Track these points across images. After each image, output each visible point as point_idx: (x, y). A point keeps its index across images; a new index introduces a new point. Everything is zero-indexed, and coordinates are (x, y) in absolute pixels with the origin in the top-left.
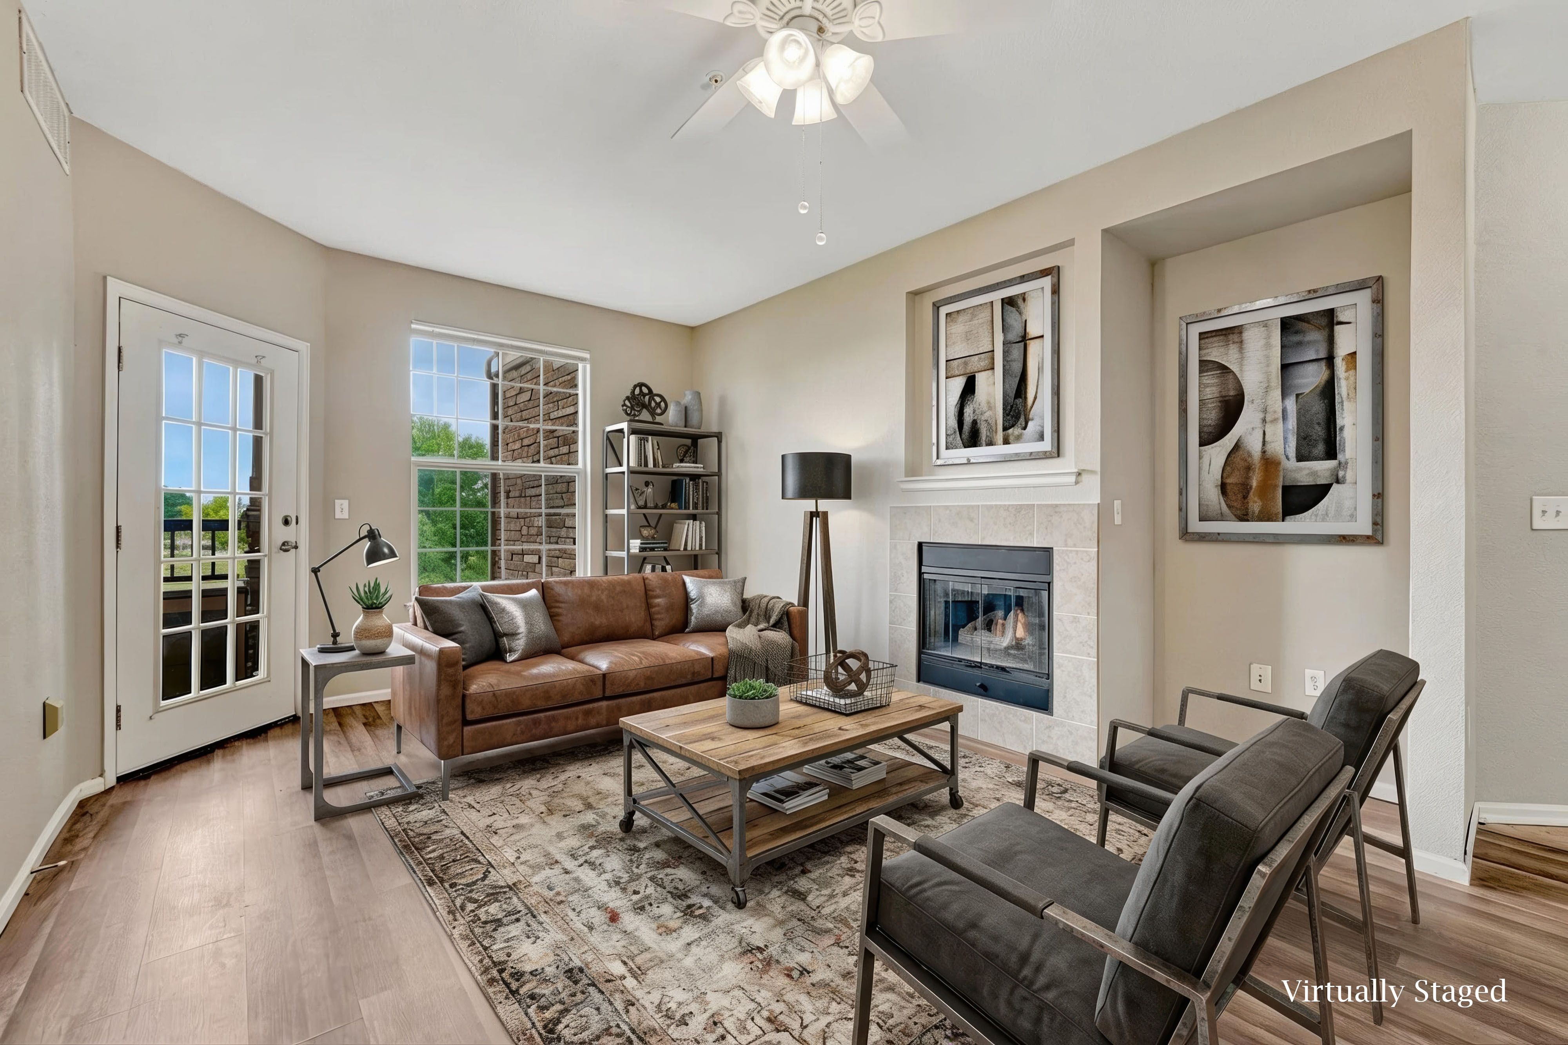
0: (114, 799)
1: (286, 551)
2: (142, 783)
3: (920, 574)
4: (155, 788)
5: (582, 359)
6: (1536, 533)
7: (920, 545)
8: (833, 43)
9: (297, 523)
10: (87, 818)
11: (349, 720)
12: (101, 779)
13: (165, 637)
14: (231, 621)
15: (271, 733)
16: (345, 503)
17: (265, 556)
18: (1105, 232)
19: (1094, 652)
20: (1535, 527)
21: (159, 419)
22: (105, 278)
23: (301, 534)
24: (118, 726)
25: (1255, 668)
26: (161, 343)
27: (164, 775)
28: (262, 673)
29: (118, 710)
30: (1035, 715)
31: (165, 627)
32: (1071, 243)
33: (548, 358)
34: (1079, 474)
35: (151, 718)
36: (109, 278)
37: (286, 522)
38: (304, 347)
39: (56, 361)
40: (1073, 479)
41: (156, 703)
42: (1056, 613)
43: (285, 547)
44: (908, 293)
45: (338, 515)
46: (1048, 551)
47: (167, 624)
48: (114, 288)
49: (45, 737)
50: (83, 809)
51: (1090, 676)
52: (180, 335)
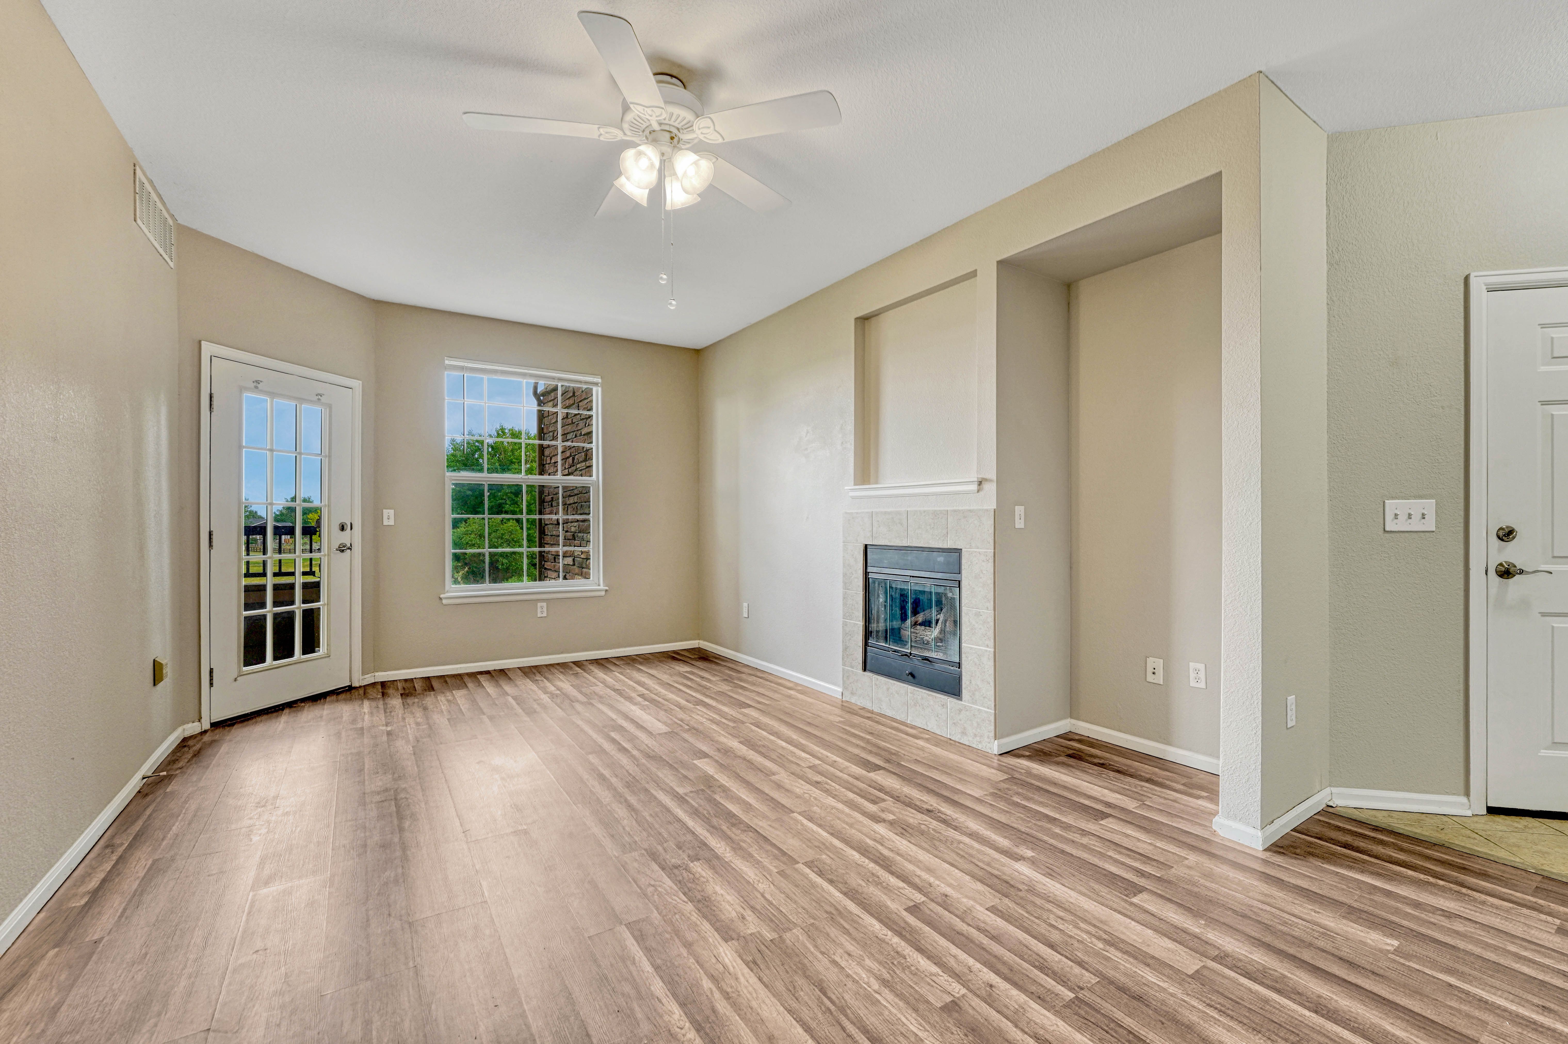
0: (207, 738)
1: (343, 551)
2: (227, 729)
3: (866, 573)
4: (239, 733)
5: (596, 384)
6: (1387, 535)
7: (866, 546)
8: (682, 149)
9: (351, 529)
10: (186, 749)
11: (391, 691)
12: (197, 724)
13: (246, 618)
14: (298, 607)
15: (328, 699)
16: (392, 512)
17: (325, 555)
18: (1000, 263)
19: (991, 643)
20: (1387, 529)
21: (240, 447)
22: (200, 342)
23: (355, 537)
24: (211, 684)
25: (1150, 660)
26: (242, 389)
27: (245, 723)
28: (322, 650)
29: (211, 671)
30: (950, 701)
31: (245, 610)
32: (973, 274)
33: (566, 384)
34: (980, 483)
35: (236, 680)
36: (203, 342)
37: (342, 528)
38: (357, 384)
39: (164, 411)
40: (974, 487)
41: (239, 667)
42: (964, 609)
43: (342, 549)
44: (857, 319)
45: (386, 523)
46: (958, 551)
47: (248, 607)
48: (208, 349)
49: (154, 685)
50: (184, 743)
51: (988, 665)
52: (257, 381)
